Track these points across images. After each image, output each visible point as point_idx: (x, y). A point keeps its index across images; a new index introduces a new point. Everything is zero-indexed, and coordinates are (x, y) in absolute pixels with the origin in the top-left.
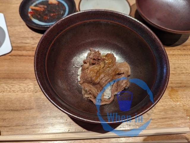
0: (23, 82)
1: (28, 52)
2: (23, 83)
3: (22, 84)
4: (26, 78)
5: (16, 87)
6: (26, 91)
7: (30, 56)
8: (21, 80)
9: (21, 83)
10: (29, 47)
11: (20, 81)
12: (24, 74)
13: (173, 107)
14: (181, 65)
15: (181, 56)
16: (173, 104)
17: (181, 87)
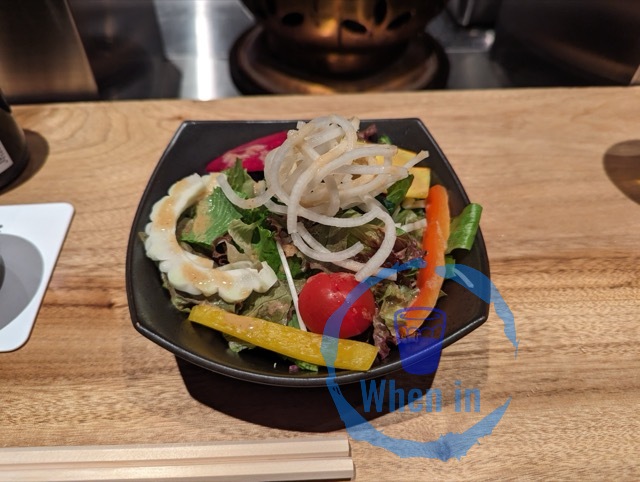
0: (45, 388)
1: (74, 292)
2: (45, 392)
3: (40, 395)
4: (55, 377)
5: (20, 406)
6: (49, 417)
7: (76, 305)
8: (38, 382)
9: (40, 391)
10: (76, 279)
11: (35, 385)
12: (50, 362)
13: (531, 463)
14: (554, 320)
15: (553, 292)
16: (531, 450)
17: (555, 392)
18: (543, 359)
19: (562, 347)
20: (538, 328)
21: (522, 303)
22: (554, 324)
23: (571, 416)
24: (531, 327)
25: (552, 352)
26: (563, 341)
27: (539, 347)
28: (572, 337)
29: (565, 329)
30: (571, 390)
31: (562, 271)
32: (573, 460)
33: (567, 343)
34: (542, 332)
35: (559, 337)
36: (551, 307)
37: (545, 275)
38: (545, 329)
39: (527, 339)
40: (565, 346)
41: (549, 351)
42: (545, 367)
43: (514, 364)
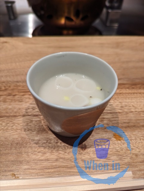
18: (125, 116)
19: (132, 112)
20: (123, 106)
21: (118, 98)
22: (129, 104)
23: (134, 135)
24: (121, 105)
25: (128, 113)
26: (132, 110)
27: (123, 112)
28: (136, 109)
29: (133, 106)
30: (134, 126)
31: (133, 88)
32: (134, 151)
33: (134, 111)
34: (125, 107)
35: (131, 109)
36: (129, 99)
37: (127, 89)
38: (126, 106)
39: (119, 109)
40: (133, 112)
41: (127, 113)
42: (125, 118)
43: (113, 118)
